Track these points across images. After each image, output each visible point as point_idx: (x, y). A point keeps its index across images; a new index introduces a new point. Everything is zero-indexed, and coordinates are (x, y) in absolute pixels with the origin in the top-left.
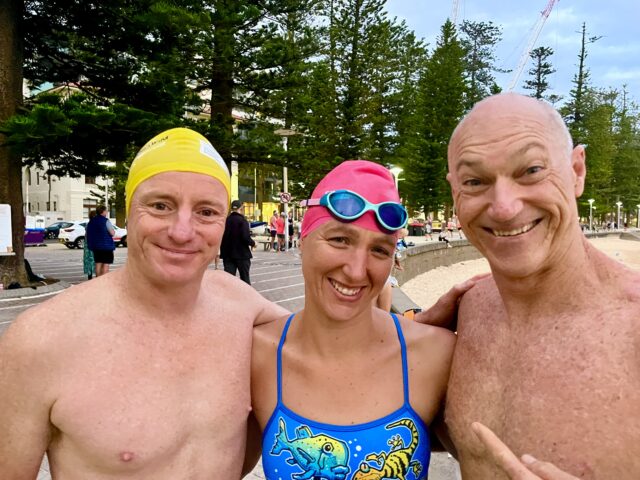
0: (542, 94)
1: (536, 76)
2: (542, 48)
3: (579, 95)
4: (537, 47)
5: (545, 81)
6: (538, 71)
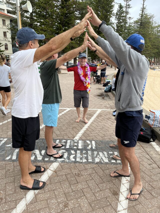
3: (142, 16)
5: (128, 11)
6: (126, 7)
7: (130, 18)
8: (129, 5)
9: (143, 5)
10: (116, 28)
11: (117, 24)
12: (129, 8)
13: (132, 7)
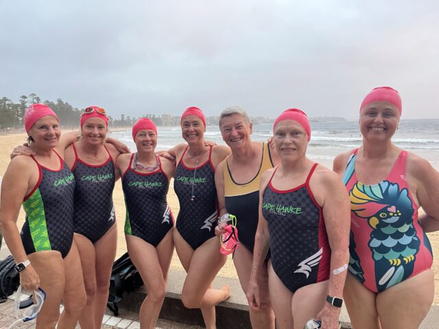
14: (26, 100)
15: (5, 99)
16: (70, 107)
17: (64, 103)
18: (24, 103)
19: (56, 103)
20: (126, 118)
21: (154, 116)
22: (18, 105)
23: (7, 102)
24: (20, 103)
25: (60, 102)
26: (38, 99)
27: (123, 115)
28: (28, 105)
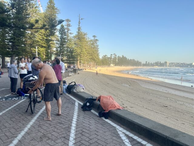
0: (69, 32)
1: (67, 26)
2: (68, 19)
3: (79, 33)
4: (67, 19)
5: (69, 28)
6: (67, 25)
7: (71, 33)
8: (69, 24)
9: (79, 26)
10: (60, 40)
11: (60, 38)
12: (69, 26)
13: (71, 26)
14: (112, 56)
15: (106, 56)
16: (126, 58)
17: (124, 57)
18: (111, 57)
19: (121, 57)
20: (147, 63)
21: (160, 62)
22: (109, 58)
23: (106, 57)
24: (110, 57)
25: (123, 56)
26: (116, 55)
27: (146, 62)
28: (112, 57)
